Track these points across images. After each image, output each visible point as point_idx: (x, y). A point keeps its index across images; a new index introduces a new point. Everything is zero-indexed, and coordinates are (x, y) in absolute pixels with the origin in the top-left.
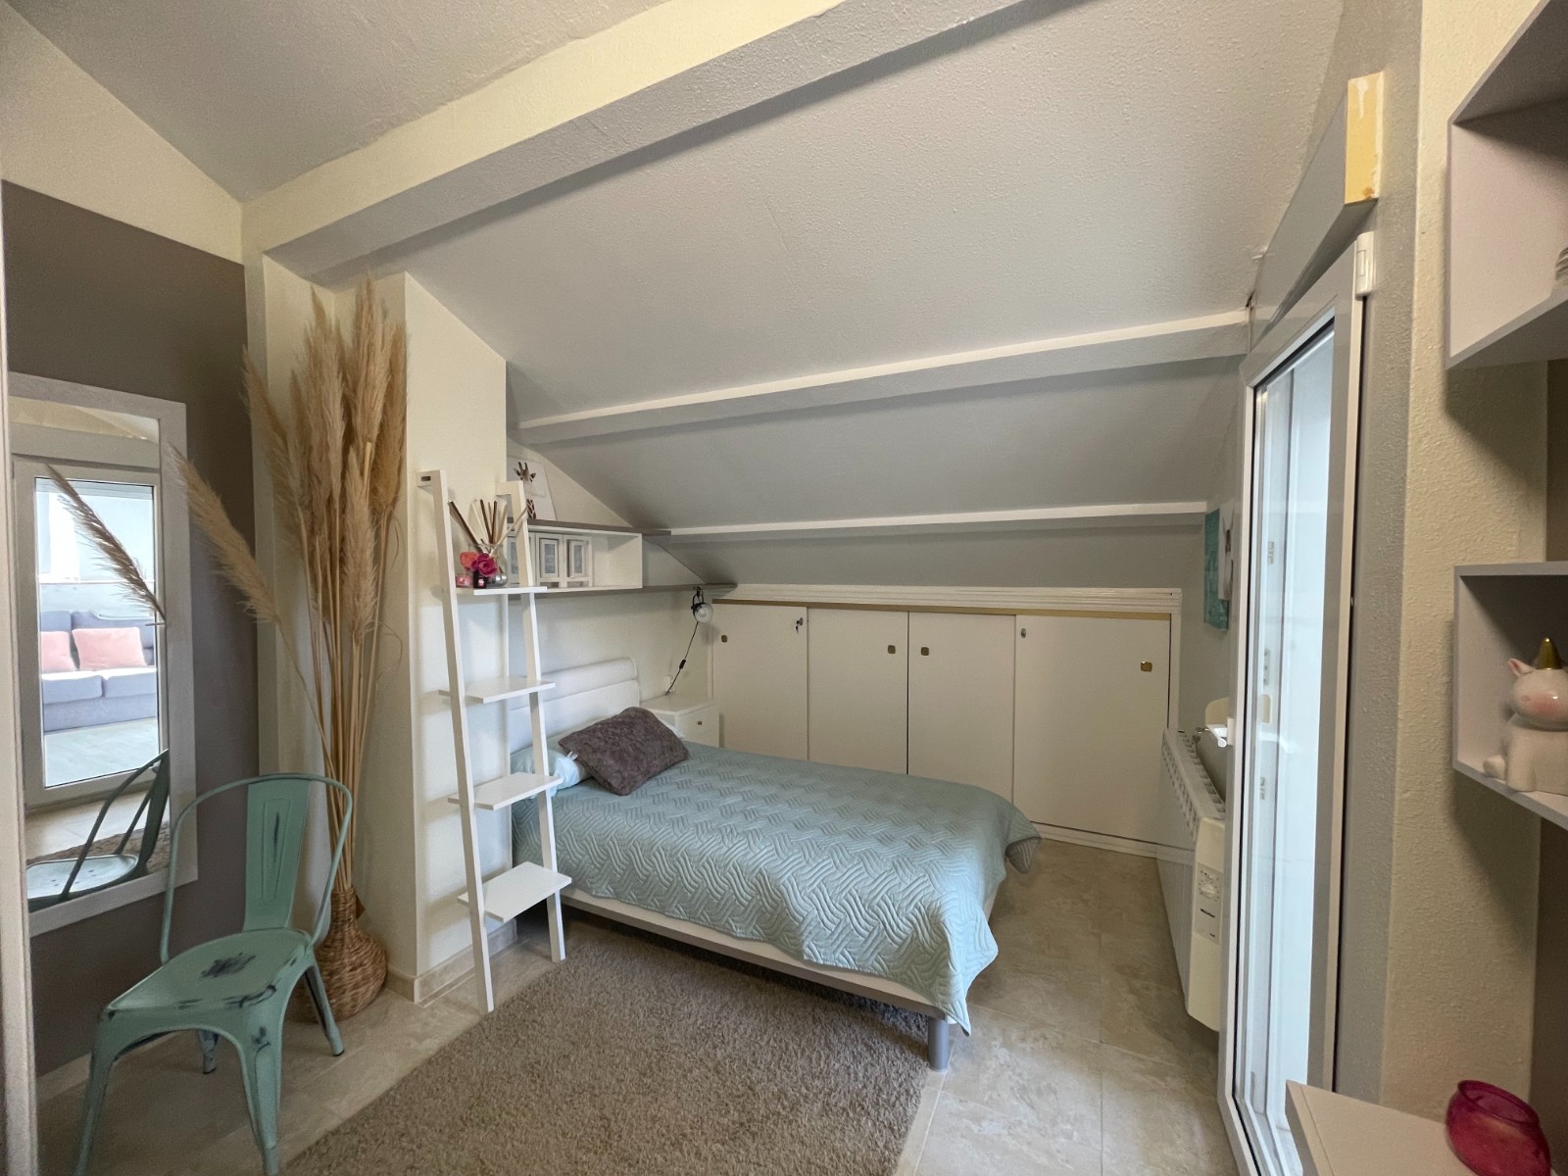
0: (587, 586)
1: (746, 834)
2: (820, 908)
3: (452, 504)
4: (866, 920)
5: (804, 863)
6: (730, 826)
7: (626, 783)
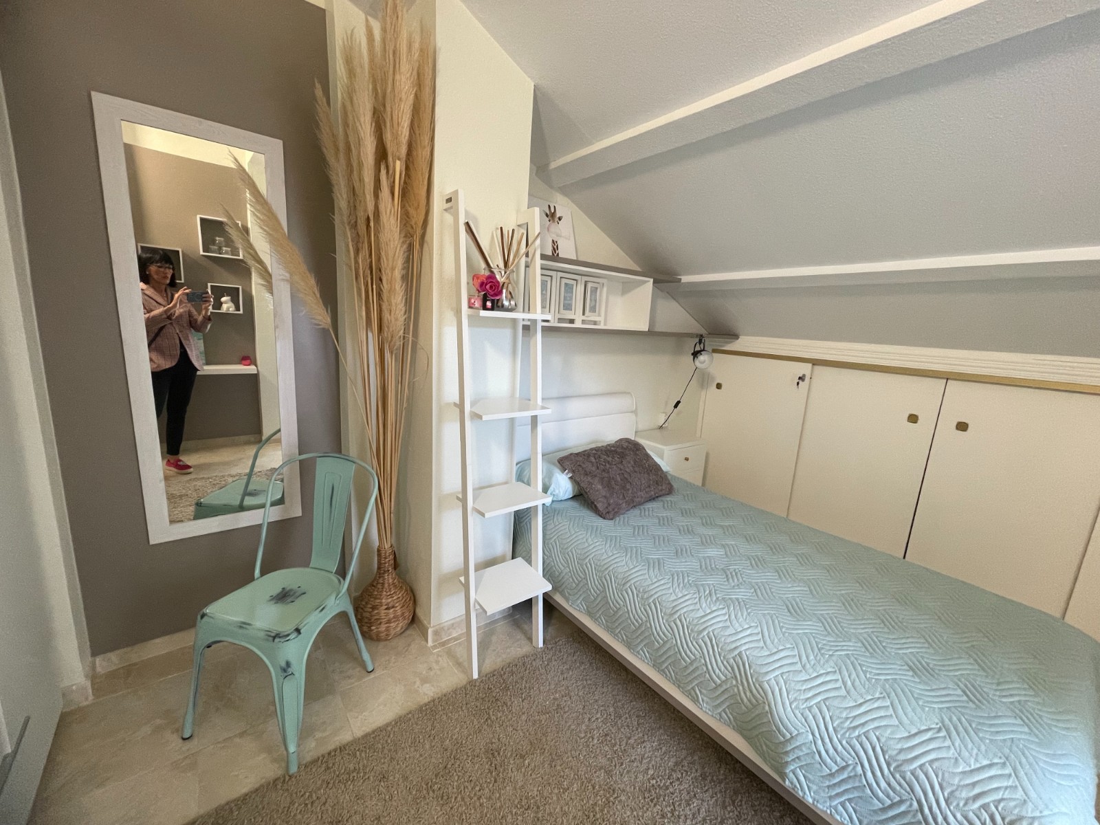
0: (599, 324)
1: (726, 602)
2: (818, 735)
3: (467, 224)
4: (889, 784)
7: (610, 508)
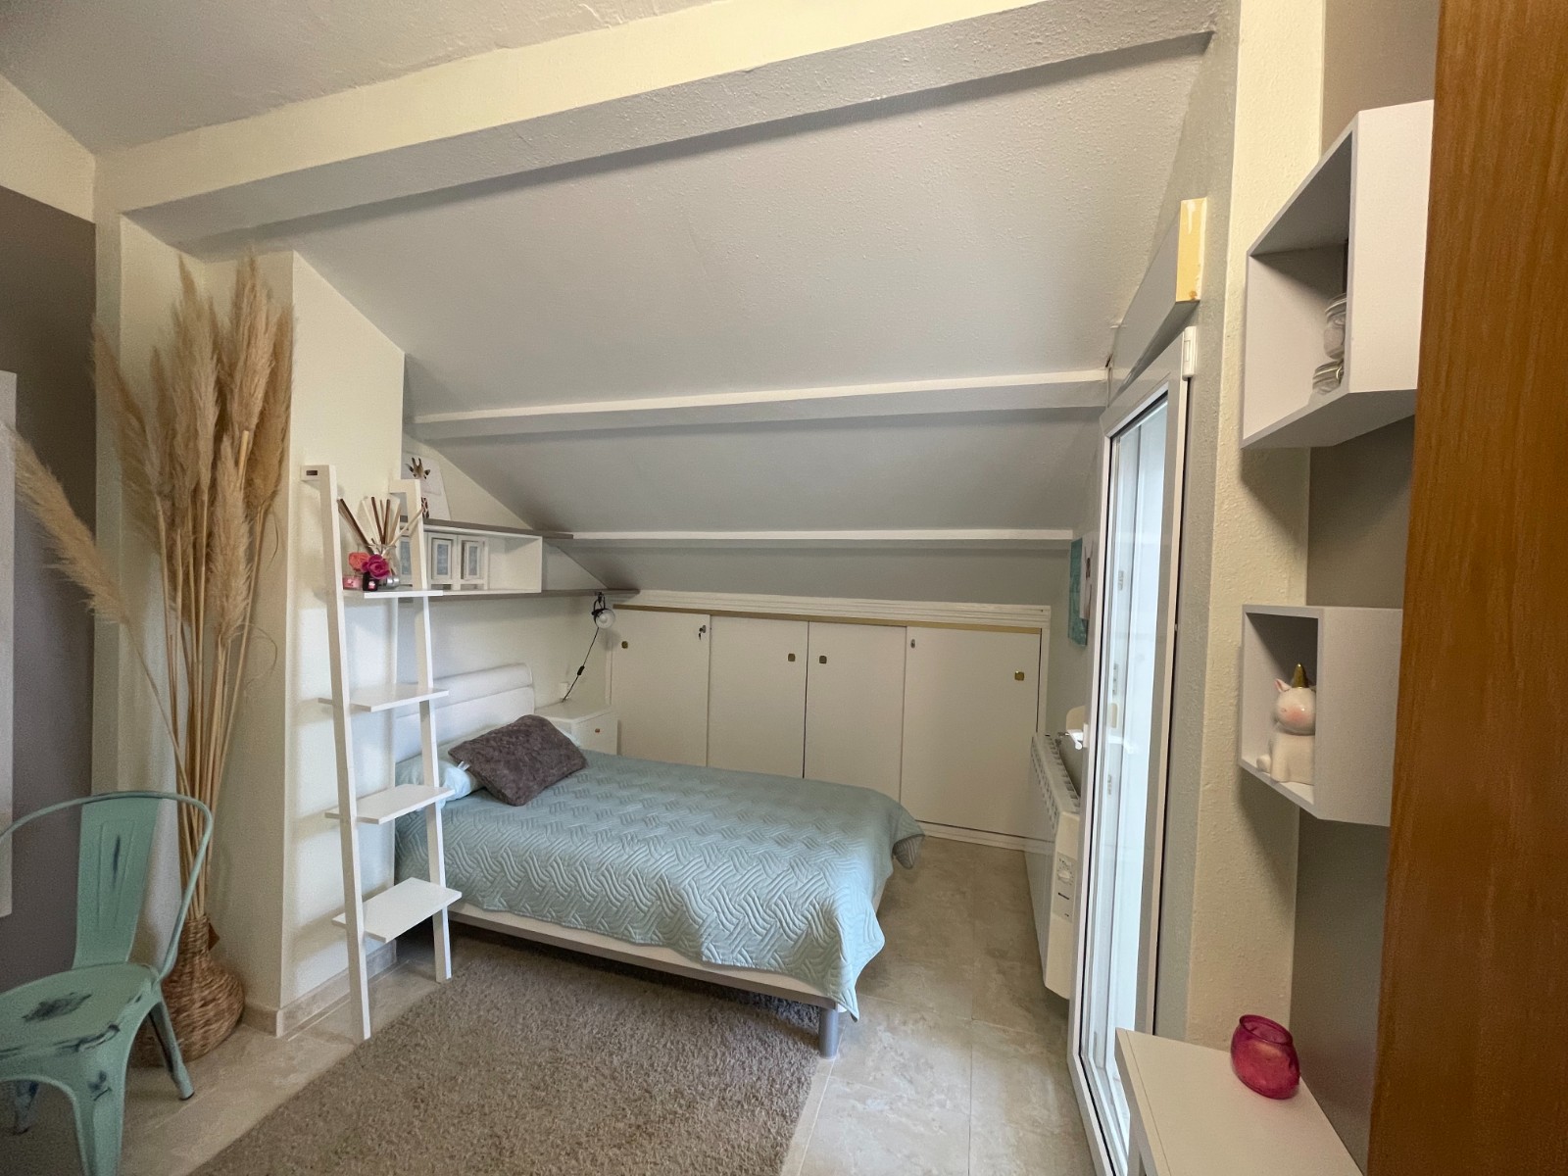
0: (481, 589)
1: (646, 841)
2: (720, 910)
3: (342, 503)
4: (764, 920)
5: (705, 867)
6: (630, 833)
7: (521, 793)
